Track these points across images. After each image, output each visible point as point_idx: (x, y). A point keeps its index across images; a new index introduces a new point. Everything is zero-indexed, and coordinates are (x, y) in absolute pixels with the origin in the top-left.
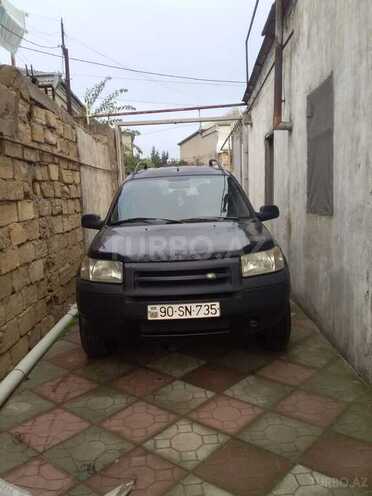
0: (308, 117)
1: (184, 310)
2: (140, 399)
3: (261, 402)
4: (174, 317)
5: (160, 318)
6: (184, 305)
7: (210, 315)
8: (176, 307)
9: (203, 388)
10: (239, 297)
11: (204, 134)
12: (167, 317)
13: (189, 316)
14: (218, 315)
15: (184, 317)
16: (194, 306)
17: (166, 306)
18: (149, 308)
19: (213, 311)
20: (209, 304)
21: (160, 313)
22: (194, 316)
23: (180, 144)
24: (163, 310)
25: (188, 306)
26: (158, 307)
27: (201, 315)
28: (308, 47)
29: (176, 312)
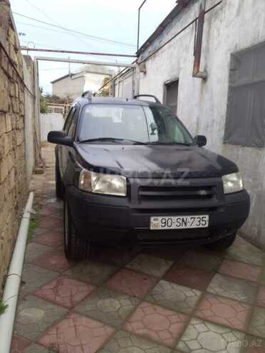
0: (231, 70)
1: (181, 221)
2: (143, 300)
3: (243, 298)
4: (172, 228)
5: (160, 228)
6: (181, 217)
7: (201, 226)
8: (174, 218)
9: (190, 287)
10: (222, 210)
11: (73, 77)
12: (166, 228)
13: (184, 227)
14: (207, 225)
15: (181, 227)
16: (189, 217)
17: (167, 218)
18: (152, 218)
19: (204, 223)
20: (201, 217)
21: (161, 224)
22: (188, 226)
23: (53, 83)
24: (164, 221)
25: (185, 218)
26: (160, 218)
27: (194, 226)
28: (238, 15)
29: (174, 223)
